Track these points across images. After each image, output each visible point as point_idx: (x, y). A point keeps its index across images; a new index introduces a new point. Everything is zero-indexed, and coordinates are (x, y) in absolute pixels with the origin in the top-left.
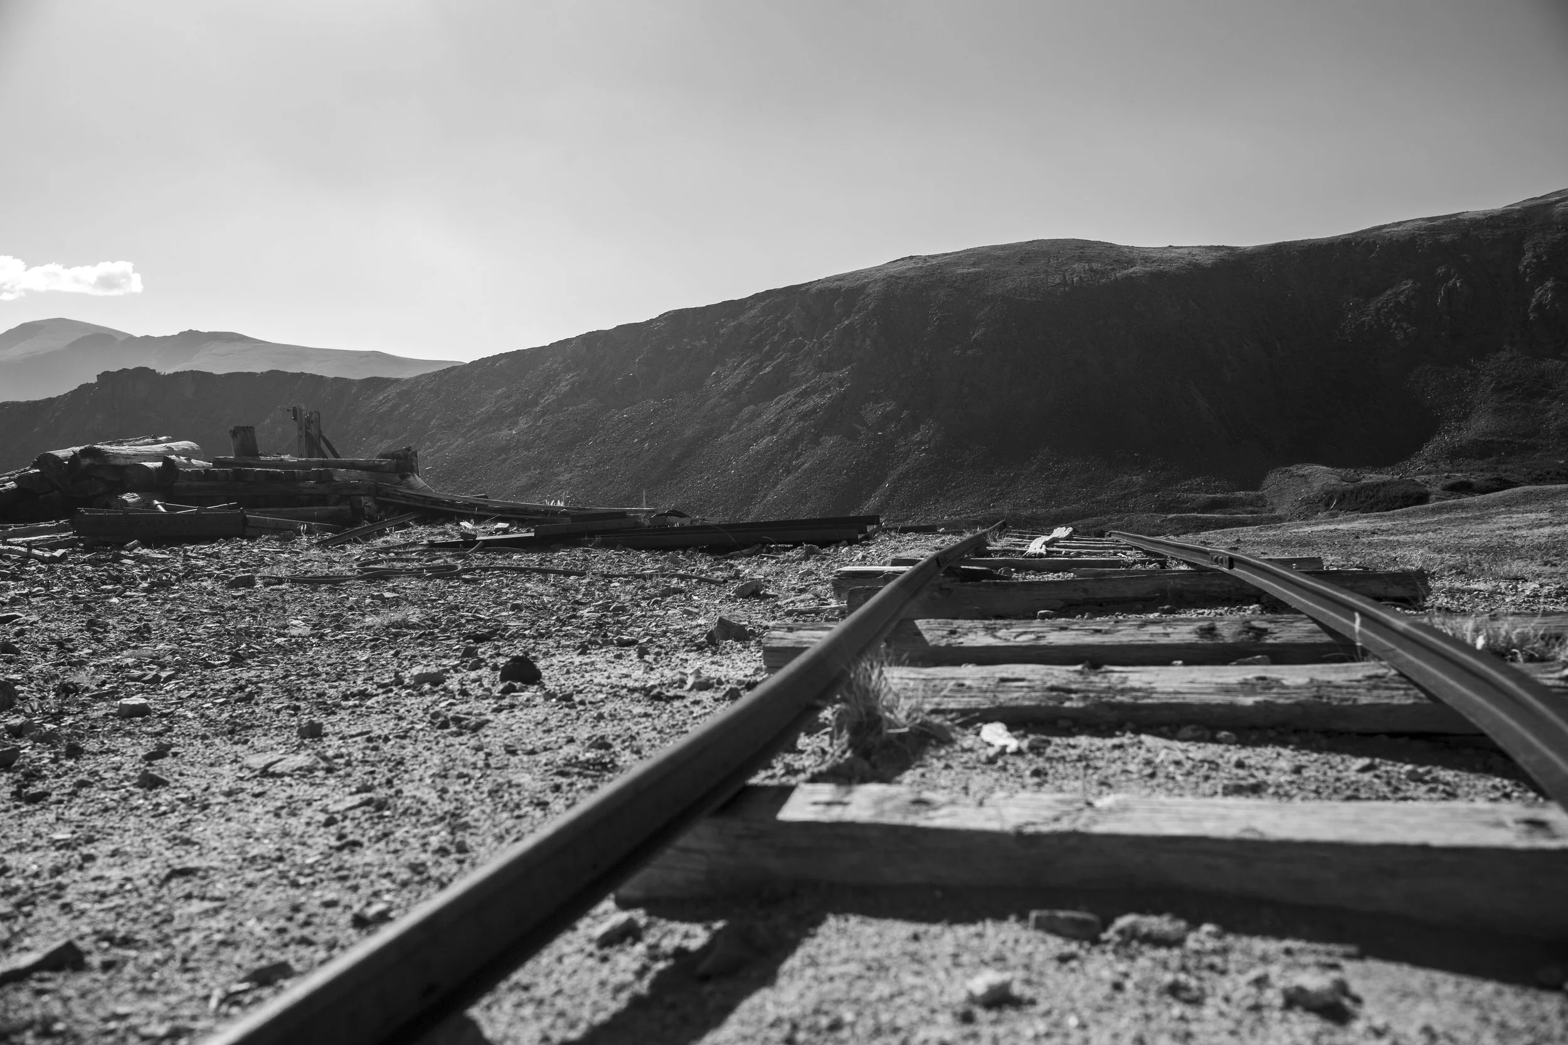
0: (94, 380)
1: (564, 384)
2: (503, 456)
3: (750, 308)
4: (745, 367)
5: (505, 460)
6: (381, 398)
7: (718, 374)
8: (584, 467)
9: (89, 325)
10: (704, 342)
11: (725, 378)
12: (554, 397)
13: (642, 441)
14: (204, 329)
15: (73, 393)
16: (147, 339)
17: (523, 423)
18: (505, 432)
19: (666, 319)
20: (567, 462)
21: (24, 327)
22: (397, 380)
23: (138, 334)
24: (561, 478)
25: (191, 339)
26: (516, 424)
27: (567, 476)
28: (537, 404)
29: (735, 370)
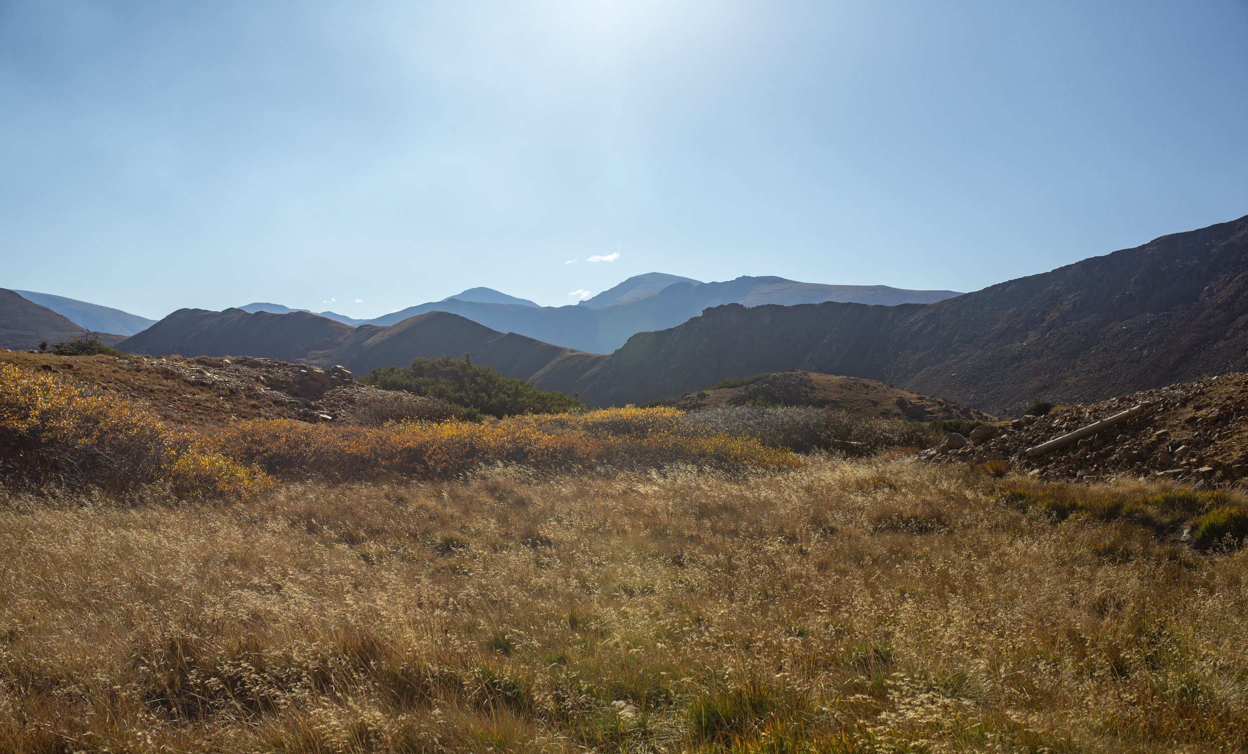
0: (700, 314)
1: (1067, 303)
2: (1017, 364)
3: (1240, 229)
4: (1237, 282)
5: (1018, 367)
6: (912, 320)
7: (1211, 289)
8: (1089, 372)
9: (673, 276)
10: (1195, 261)
11: (1218, 291)
12: (1058, 314)
13: (1141, 349)
14: (754, 275)
15: (686, 324)
16: (714, 284)
17: (1032, 336)
18: (1017, 344)
19: (1158, 243)
20: (1073, 367)
21: (631, 280)
22: (924, 306)
23: (707, 281)
24: (1068, 381)
25: (745, 282)
26: (1026, 337)
27: (1074, 379)
28: (1043, 320)
29: (1228, 284)
